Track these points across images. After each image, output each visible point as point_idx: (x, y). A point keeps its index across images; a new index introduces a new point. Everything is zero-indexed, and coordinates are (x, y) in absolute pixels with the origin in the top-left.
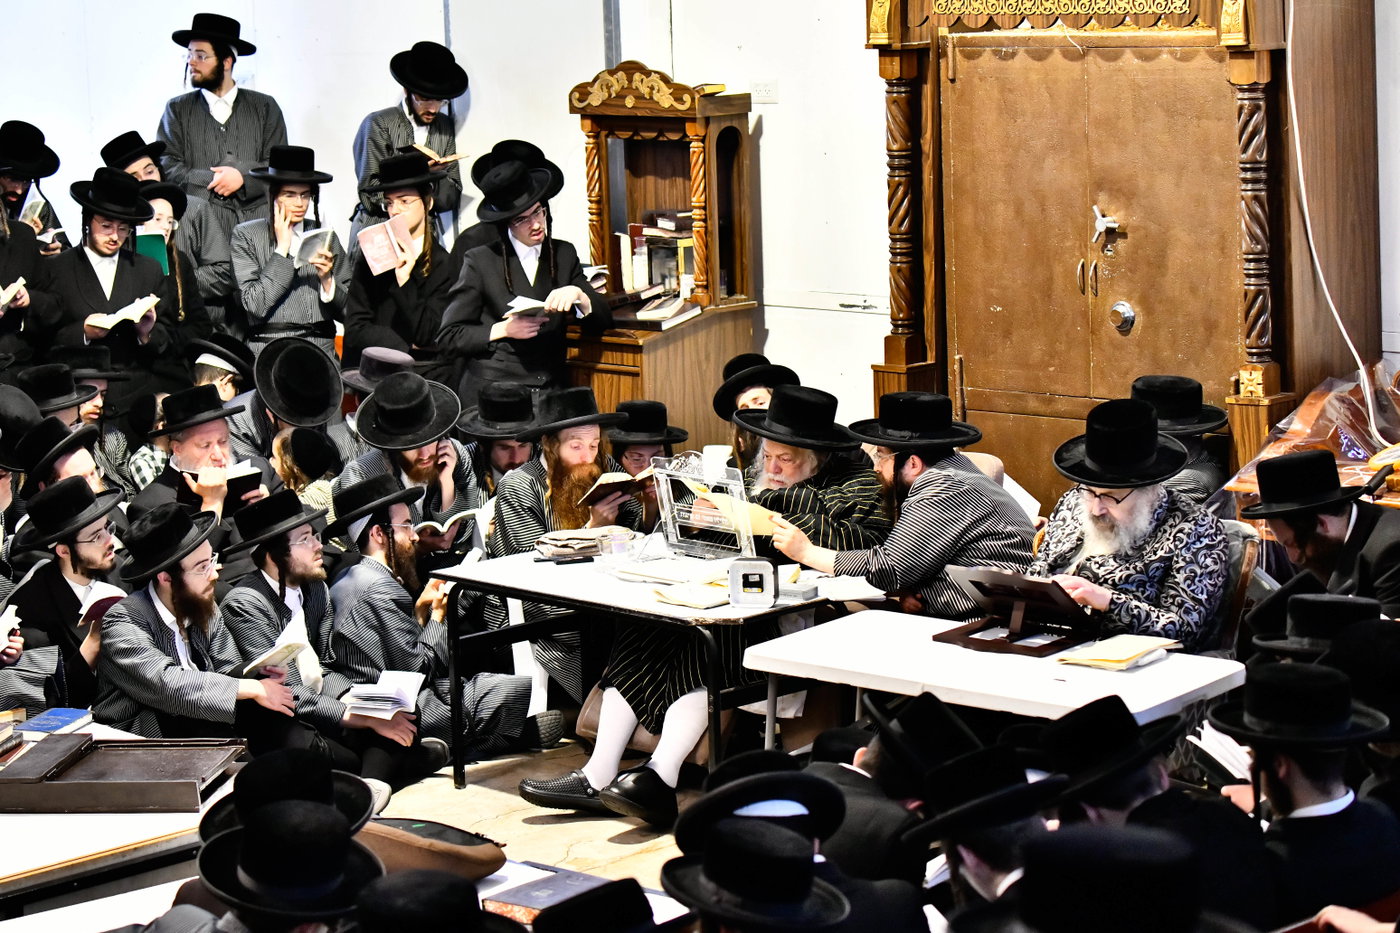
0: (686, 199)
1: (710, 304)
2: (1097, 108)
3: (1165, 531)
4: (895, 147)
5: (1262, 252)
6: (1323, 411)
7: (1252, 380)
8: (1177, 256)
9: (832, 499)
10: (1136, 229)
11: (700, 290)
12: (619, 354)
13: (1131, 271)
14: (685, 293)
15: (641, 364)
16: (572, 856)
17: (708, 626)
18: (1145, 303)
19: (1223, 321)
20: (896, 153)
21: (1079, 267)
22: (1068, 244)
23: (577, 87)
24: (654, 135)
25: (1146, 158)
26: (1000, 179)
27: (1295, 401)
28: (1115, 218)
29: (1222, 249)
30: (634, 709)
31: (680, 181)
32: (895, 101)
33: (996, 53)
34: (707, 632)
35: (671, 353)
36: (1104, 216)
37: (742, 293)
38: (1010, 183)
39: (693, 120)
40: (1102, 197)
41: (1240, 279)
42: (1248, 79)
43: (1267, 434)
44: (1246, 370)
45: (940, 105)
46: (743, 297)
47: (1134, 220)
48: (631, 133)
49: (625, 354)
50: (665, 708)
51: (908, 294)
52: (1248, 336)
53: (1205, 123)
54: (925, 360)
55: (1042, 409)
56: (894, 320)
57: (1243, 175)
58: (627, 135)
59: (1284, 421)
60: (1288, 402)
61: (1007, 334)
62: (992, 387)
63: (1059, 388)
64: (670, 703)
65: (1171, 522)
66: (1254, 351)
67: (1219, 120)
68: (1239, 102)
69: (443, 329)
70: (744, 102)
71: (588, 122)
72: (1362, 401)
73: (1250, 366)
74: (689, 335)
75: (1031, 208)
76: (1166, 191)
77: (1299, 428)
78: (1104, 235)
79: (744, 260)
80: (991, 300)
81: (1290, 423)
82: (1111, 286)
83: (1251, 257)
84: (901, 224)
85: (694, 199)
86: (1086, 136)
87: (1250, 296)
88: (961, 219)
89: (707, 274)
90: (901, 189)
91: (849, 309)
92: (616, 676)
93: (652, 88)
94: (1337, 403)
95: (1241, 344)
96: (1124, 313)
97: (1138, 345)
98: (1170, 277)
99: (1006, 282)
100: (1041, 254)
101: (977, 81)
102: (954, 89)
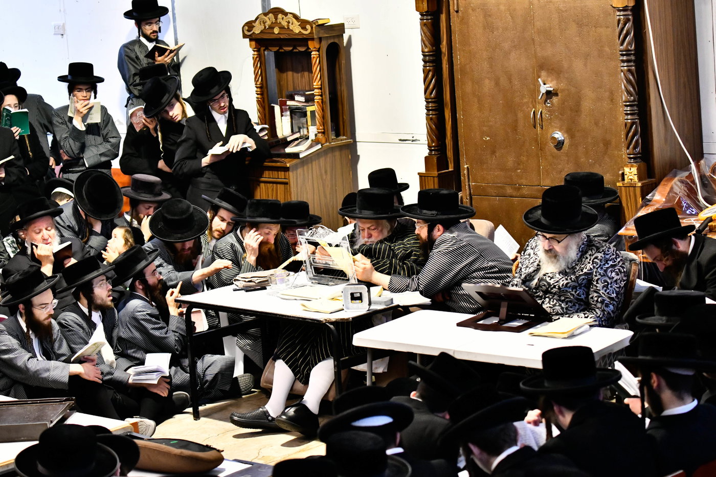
0: (310, 83)
1: (326, 142)
2: (538, 24)
3: (587, 258)
4: (426, 50)
5: (634, 101)
6: (672, 188)
7: (631, 173)
8: (586, 105)
9: (399, 249)
10: (563, 90)
11: (320, 135)
12: (276, 172)
13: (561, 114)
14: (312, 137)
15: (289, 177)
16: (261, 455)
17: (332, 323)
18: (569, 131)
19: (614, 140)
20: (427, 54)
21: (532, 113)
23: (246, 23)
24: (291, 48)
25: (567, 51)
26: (485, 65)
27: (655, 183)
28: (551, 85)
29: (612, 100)
30: (293, 371)
31: (306, 74)
32: (425, 24)
34: (332, 326)
35: (305, 172)
36: (545, 84)
37: (344, 135)
39: (313, 39)
40: (543, 73)
41: (623, 116)
42: (622, 4)
43: (641, 203)
44: (628, 167)
45: (450, 26)
46: (345, 137)
47: (562, 86)
48: (278, 48)
49: (279, 172)
50: (310, 370)
51: (436, 132)
52: (628, 148)
53: (599, 30)
54: (448, 169)
55: (514, 194)
56: (430, 147)
57: (621, 58)
58: (276, 49)
59: (650, 195)
60: (652, 184)
61: (493, 152)
62: (486, 182)
63: (524, 181)
64: (313, 367)
65: (590, 252)
66: (632, 156)
67: (607, 27)
68: (618, 17)
69: (176, 162)
70: (341, 28)
71: (253, 43)
72: (694, 182)
73: (629, 165)
74: (315, 160)
75: (503, 81)
76: (579, 68)
77: (659, 198)
78: (545, 95)
79: (344, 117)
80: (483, 134)
81: (653, 196)
82: (550, 123)
83: (628, 103)
84: (431, 93)
85: (315, 84)
86: (533, 40)
87: (628, 125)
88: (464, 89)
89: (324, 126)
90: (431, 73)
91: (404, 142)
92: (282, 353)
93: (289, 22)
94: (679, 183)
95: (624, 153)
96: (558, 138)
97: (567, 155)
98: (583, 116)
99: (491, 123)
100: (510, 106)
101: (470, 10)
102: (458, 16)
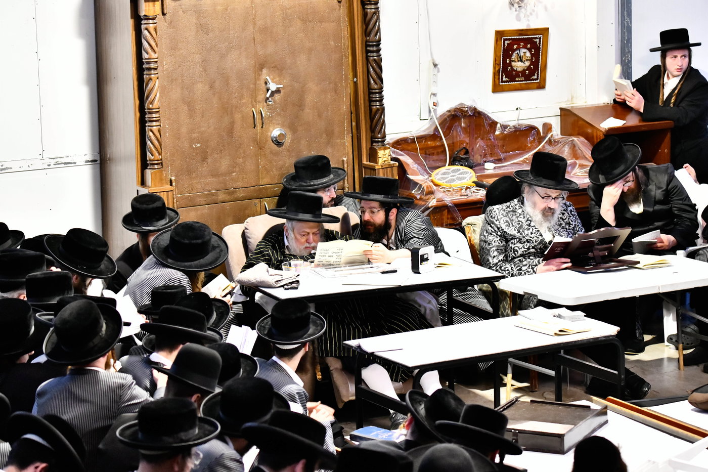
2: (260, 23)
7: (385, 155)
8: (310, 99)
10: (286, 87)
13: (283, 110)
18: (293, 127)
19: (337, 129)
22: (244, 101)
25: (290, 47)
26: (198, 69)
29: (336, 91)
38: (206, 71)
40: (264, 72)
41: (346, 106)
44: (381, 150)
53: (324, 25)
55: (227, 198)
61: (204, 159)
62: (195, 191)
63: (240, 184)
67: (332, 22)
80: (193, 141)
82: (271, 121)
83: (377, 91)
86: (254, 39)
87: (374, 111)
88: (171, 96)
95: (347, 140)
97: (288, 151)
98: (307, 110)
99: (203, 129)
100: (227, 109)
101: (181, 13)
102: (165, 19)
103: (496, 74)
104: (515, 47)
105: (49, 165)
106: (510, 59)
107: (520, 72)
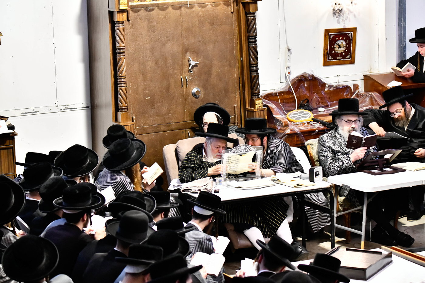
2: (185, 25)
7: (260, 103)
8: (215, 70)
10: (201, 63)
13: (199, 77)
18: (204, 87)
19: (231, 88)
22: (176, 71)
25: (203, 40)
26: (149, 53)
29: (230, 66)
33: (146, 10)
38: (153, 54)
40: (188, 54)
41: (236, 74)
53: (223, 26)
55: (166, 129)
61: (153, 106)
62: (147, 125)
63: (173, 121)
67: (228, 25)
75: (161, 61)
76: (210, 49)
80: (146, 95)
82: (192, 83)
86: (182, 35)
88: (133, 68)
91: (26, 114)
95: (237, 94)
97: (202, 101)
98: (213, 77)
99: (152, 88)
100: (165, 76)
101: (138, 19)
102: (129, 23)
103: (325, 55)
104: (336, 39)
105: (61, 110)
106: (334, 46)
107: (339, 54)
